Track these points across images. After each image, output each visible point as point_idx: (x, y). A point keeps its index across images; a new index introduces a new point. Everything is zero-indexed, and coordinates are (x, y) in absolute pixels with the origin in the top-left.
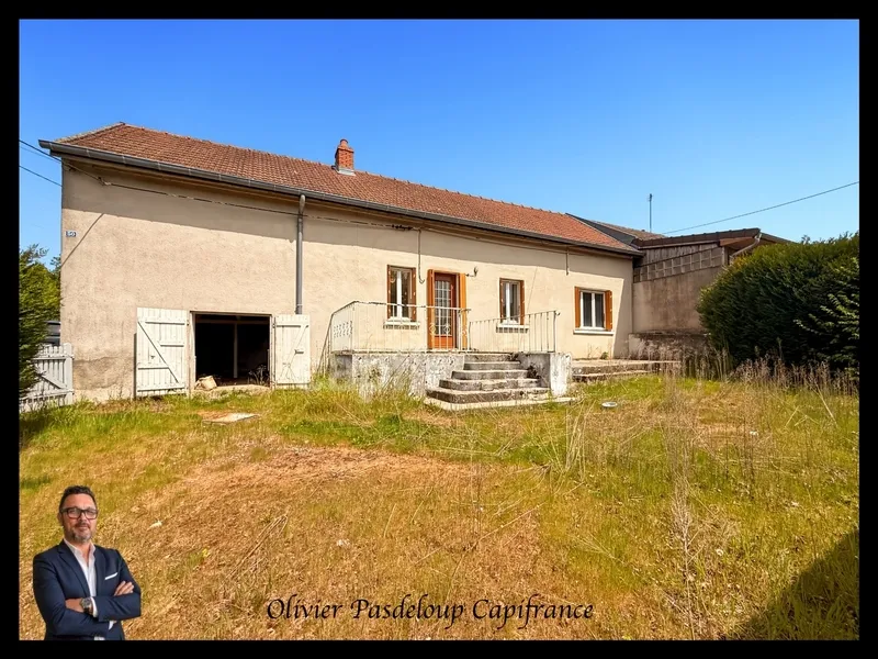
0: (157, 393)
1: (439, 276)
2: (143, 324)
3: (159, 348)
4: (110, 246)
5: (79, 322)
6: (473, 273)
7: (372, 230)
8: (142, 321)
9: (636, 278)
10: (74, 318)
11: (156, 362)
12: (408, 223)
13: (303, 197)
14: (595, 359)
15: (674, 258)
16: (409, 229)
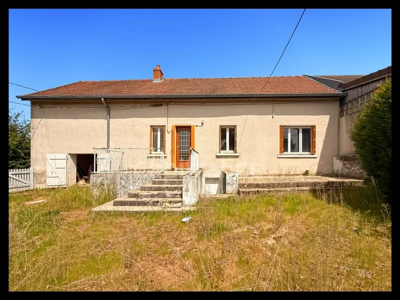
0: (54, 187)
1: (179, 128)
2: (49, 160)
3: (55, 169)
4: (44, 130)
5: (35, 159)
6: (201, 125)
7: (141, 109)
8: (48, 158)
9: (341, 114)
10: (34, 158)
11: (54, 175)
12: (160, 102)
13: (102, 99)
14: (298, 175)
15: (366, 94)
16: (161, 105)
